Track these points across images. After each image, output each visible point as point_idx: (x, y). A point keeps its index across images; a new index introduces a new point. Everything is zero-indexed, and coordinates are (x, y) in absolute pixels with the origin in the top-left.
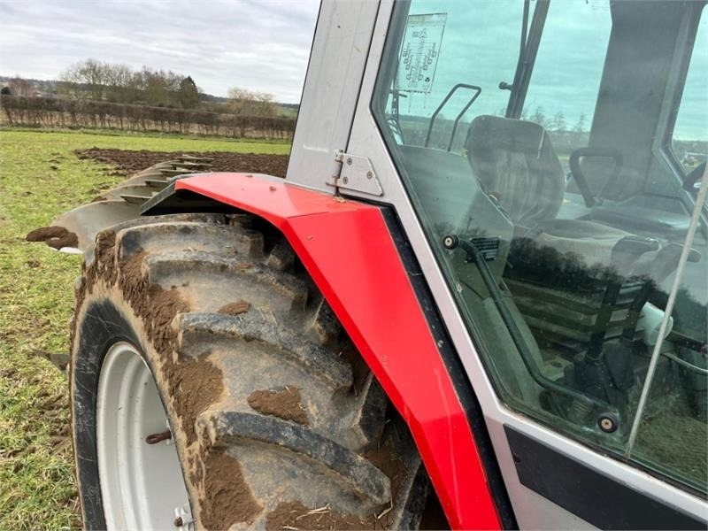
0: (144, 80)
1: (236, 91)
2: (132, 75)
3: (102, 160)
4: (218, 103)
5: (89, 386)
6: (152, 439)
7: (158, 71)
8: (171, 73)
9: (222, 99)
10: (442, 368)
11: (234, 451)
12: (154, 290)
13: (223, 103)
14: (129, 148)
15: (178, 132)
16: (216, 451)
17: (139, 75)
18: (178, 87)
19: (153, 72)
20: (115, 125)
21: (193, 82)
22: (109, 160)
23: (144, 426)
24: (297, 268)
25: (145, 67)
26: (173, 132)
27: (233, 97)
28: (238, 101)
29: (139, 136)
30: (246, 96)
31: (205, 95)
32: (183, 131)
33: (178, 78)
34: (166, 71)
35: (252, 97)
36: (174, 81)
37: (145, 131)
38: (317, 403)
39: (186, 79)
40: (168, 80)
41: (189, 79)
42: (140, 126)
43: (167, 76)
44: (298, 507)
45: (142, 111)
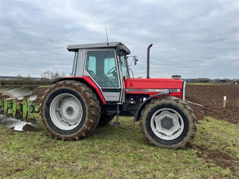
5: (48, 105)
6: (56, 111)
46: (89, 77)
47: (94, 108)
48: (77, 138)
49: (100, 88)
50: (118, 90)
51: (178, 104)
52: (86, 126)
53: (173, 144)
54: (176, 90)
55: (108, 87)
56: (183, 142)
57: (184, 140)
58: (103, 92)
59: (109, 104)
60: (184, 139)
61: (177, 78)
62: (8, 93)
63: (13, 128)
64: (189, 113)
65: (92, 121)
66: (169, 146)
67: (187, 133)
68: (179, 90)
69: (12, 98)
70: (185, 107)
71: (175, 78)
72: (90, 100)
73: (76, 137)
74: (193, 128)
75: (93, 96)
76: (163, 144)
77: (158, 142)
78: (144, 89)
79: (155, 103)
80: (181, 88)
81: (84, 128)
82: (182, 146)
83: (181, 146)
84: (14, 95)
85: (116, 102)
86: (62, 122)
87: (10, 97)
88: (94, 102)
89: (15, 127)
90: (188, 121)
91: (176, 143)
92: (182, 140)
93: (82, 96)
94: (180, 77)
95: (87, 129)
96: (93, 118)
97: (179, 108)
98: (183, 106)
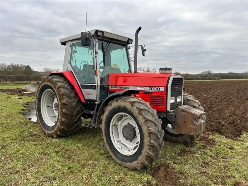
0: (11, 68)
1: (46, 69)
2: (7, 67)
3: (5, 92)
4: (39, 74)
5: (39, 100)
6: (48, 106)
7: (16, 64)
8: (21, 65)
9: (41, 72)
10: (76, 82)
11: (60, 88)
12: (51, 80)
13: (41, 74)
14: (12, 88)
15: (27, 83)
16: (58, 88)
17: (9, 66)
18: (24, 69)
19: (14, 65)
20: (4, 83)
21: (30, 67)
22: (7, 91)
23: (47, 105)
24: (65, 78)
25: (11, 63)
26: (25, 83)
27: (45, 71)
28: (47, 72)
29: (13, 85)
30: (50, 71)
31: (34, 71)
32: (29, 83)
33: (24, 66)
34: (19, 64)
35: (52, 71)
36: (22, 67)
37: (15, 84)
38: (66, 86)
39: (27, 66)
40: (20, 67)
41: (28, 66)
42: (13, 82)
43: (20, 66)
44: (65, 92)
45: (14, 77)
46: (72, 71)
47: (67, 106)
48: (55, 136)
49: (80, 84)
50: (94, 87)
51: (133, 107)
52: (60, 124)
53: (128, 162)
54: (158, 89)
55: (85, 83)
56: (138, 162)
57: (139, 159)
58: (82, 88)
59: (88, 102)
60: (139, 157)
61: (167, 72)
62: (26, 87)
63: (30, 119)
64: (144, 123)
65: (63, 119)
66: (124, 164)
67: (142, 151)
68: (162, 89)
69: (29, 92)
70: (140, 114)
71: (164, 72)
72: (63, 97)
73: (54, 134)
74: (148, 144)
75: (70, 93)
76: (119, 159)
77: (115, 156)
78: (125, 87)
79: (112, 105)
80: (166, 85)
81: (58, 126)
82: (138, 167)
83: (136, 167)
84: (30, 89)
85: (94, 101)
86: (52, 118)
87: (28, 90)
88: (68, 100)
89: (31, 118)
90: (143, 134)
91: (131, 162)
92: (137, 159)
93: (56, 92)
94: (171, 71)
95: (60, 128)
96: (66, 116)
97: (134, 114)
98: (138, 112)
